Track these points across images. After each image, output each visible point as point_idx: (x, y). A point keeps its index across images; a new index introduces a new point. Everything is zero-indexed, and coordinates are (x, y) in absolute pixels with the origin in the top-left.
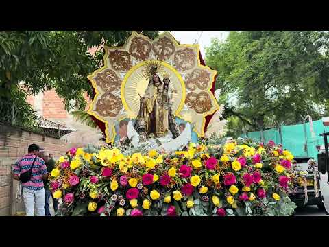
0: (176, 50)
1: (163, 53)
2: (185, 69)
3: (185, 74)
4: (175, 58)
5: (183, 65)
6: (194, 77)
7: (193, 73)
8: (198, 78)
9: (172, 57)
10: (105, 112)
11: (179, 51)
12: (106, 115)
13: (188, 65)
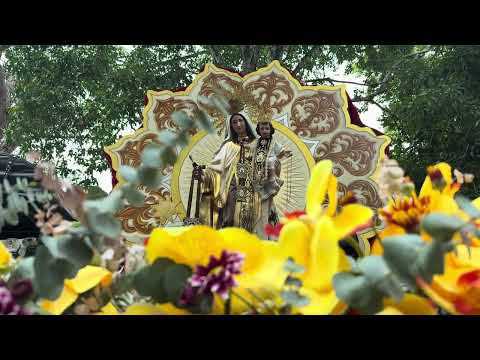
0: (296, 95)
1: (267, 102)
2: (315, 133)
3: (316, 143)
4: (294, 112)
5: (313, 125)
6: (338, 149)
7: (333, 141)
8: (346, 151)
9: (287, 109)
10: (130, 223)
11: (302, 98)
12: (132, 230)
13: (323, 124)
